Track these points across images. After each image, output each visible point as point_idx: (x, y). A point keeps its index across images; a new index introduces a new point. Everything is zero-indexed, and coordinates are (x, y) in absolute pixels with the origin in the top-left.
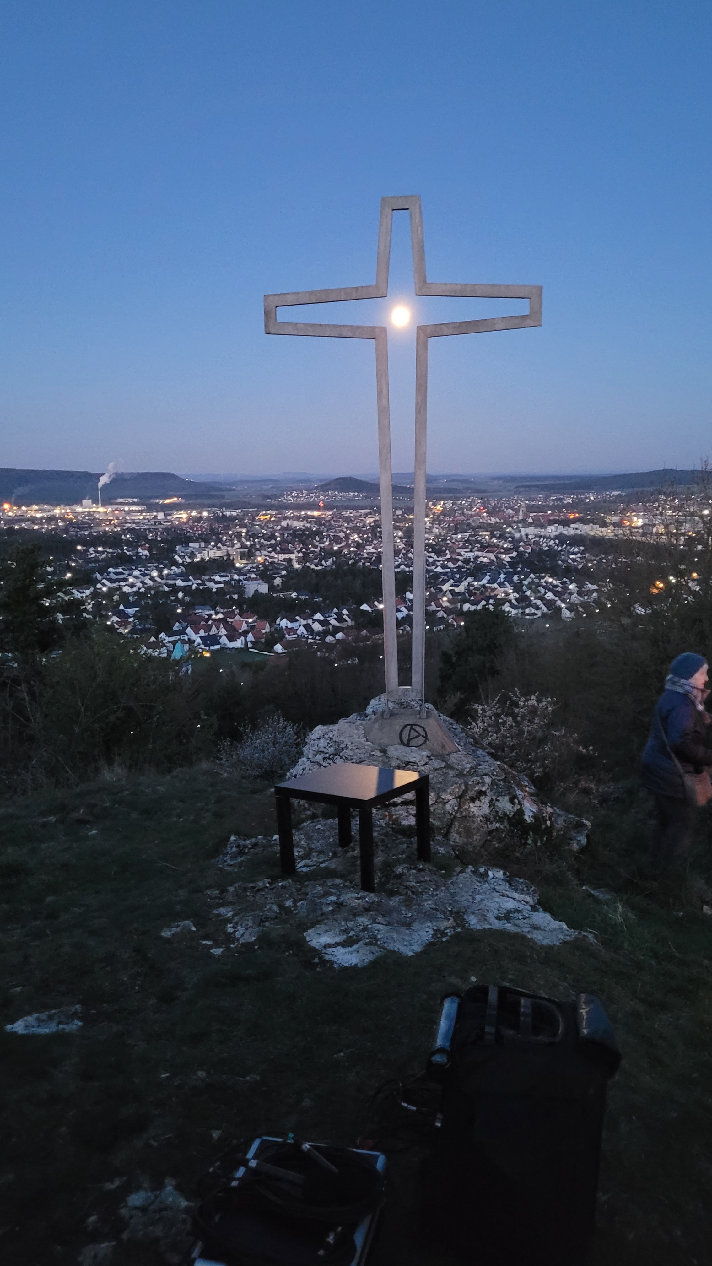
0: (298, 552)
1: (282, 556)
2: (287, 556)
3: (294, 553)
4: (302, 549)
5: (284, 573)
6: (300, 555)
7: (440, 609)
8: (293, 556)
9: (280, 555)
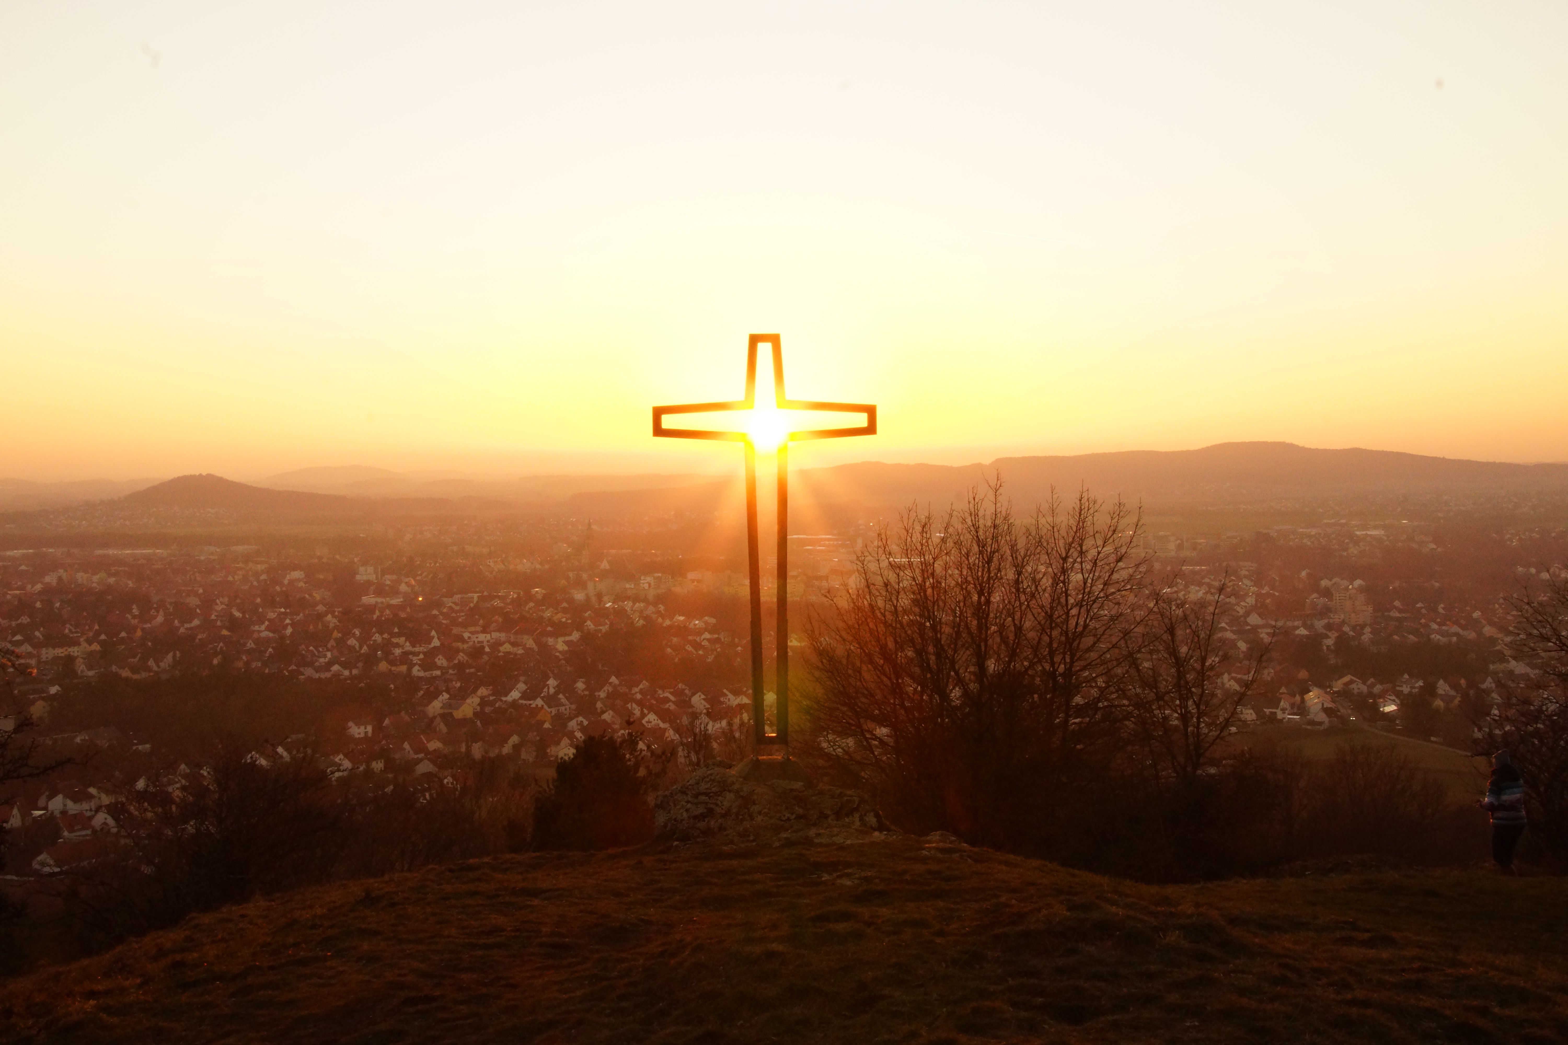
0: (90, 642)
1: (48, 653)
2: (60, 652)
3: (79, 644)
4: (98, 633)
5: (54, 690)
6: (96, 647)
7: (421, 756)
8: (74, 651)
9: (44, 651)
